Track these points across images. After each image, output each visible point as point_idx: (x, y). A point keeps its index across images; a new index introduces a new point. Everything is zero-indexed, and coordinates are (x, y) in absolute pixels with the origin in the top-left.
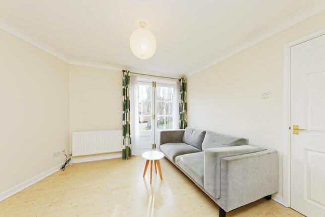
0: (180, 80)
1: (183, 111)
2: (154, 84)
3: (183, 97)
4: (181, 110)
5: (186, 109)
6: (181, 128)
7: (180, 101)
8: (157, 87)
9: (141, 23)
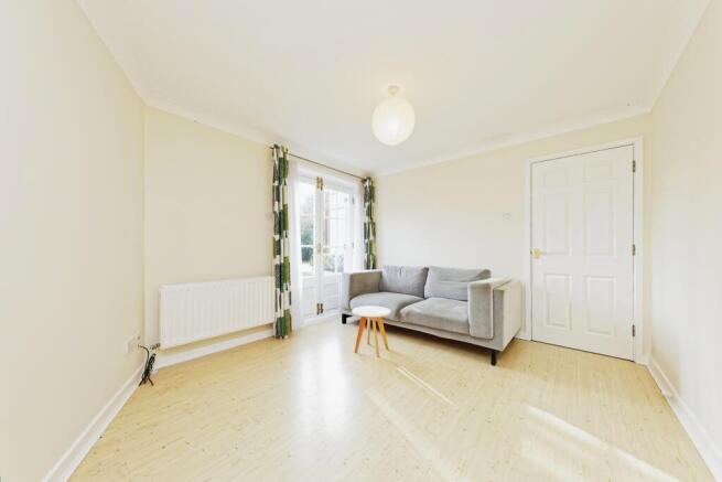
0: (364, 181)
1: (372, 238)
2: (320, 182)
3: (370, 212)
4: (367, 235)
5: (374, 234)
6: (368, 268)
7: (367, 220)
8: (325, 190)
9: (392, 87)
